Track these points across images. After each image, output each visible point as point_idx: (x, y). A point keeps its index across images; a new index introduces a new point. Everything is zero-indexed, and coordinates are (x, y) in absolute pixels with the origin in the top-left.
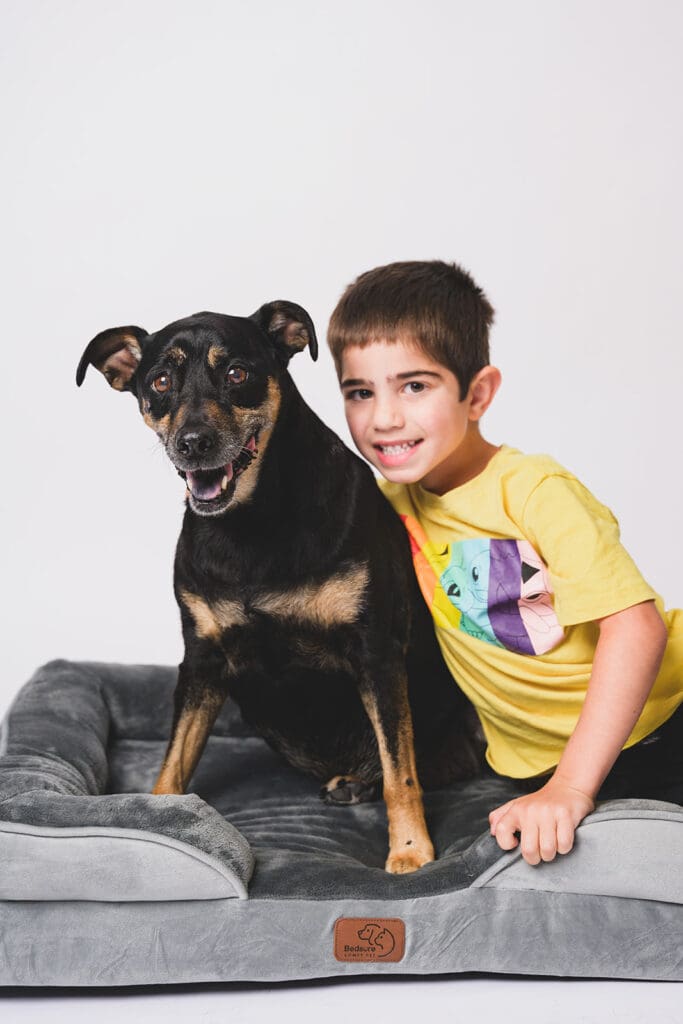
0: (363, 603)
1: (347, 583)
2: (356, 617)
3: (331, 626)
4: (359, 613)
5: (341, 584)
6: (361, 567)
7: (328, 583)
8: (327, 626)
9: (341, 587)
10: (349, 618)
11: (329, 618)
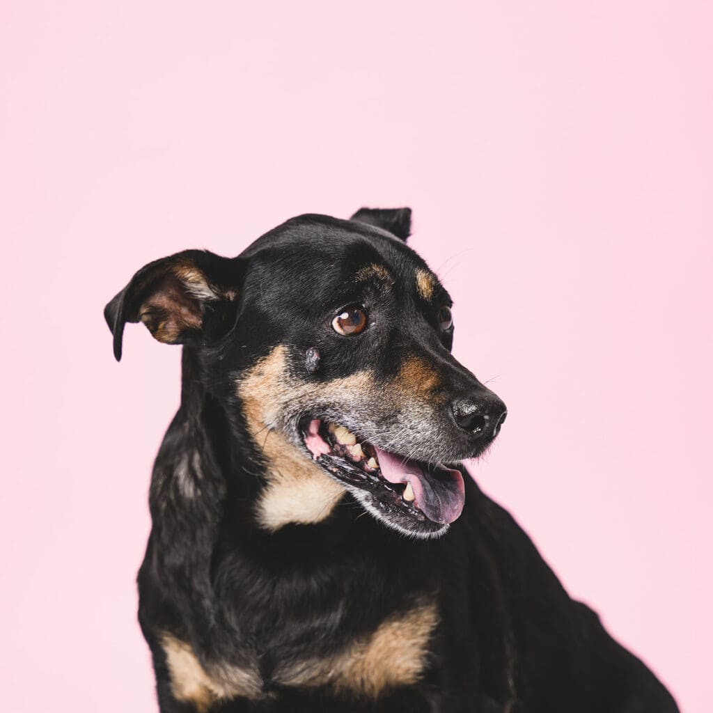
0: (427, 656)
1: (407, 626)
2: (420, 674)
3: (382, 691)
4: (425, 668)
5: (399, 628)
6: (427, 604)
7: (381, 626)
8: (376, 693)
9: (399, 632)
10: (409, 676)
11: (379, 680)
